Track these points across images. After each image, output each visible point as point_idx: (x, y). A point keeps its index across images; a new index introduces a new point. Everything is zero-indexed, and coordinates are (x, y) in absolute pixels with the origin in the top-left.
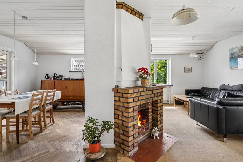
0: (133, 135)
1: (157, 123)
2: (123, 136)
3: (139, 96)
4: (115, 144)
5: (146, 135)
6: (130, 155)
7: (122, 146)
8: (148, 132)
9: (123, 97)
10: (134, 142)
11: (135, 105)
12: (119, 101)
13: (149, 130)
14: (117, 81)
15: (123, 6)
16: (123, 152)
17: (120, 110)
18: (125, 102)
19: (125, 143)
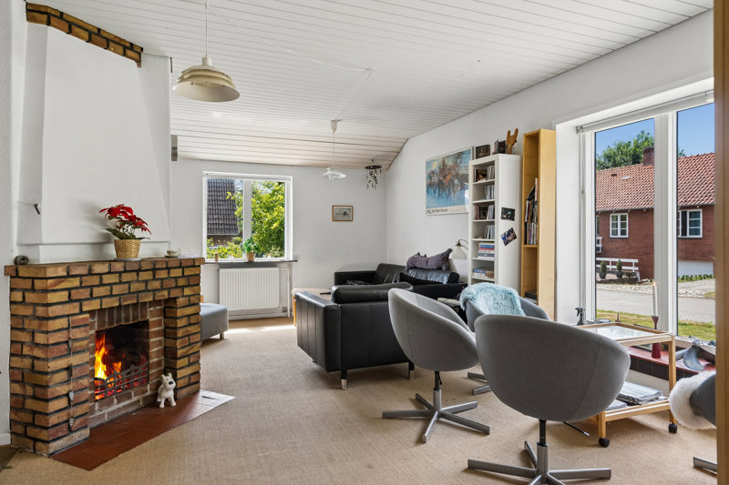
0: (67, 395)
1: (176, 364)
2: (35, 402)
3: (94, 286)
4: (11, 433)
5: (134, 399)
6: (51, 451)
7: (32, 432)
8: (147, 391)
9: (33, 289)
10: (69, 414)
11: (77, 311)
12: (23, 302)
13: (148, 387)
14: (20, 245)
15: (52, 18)
16: (34, 449)
17: (26, 327)
18: (38, 304)
19: (39, 420)
